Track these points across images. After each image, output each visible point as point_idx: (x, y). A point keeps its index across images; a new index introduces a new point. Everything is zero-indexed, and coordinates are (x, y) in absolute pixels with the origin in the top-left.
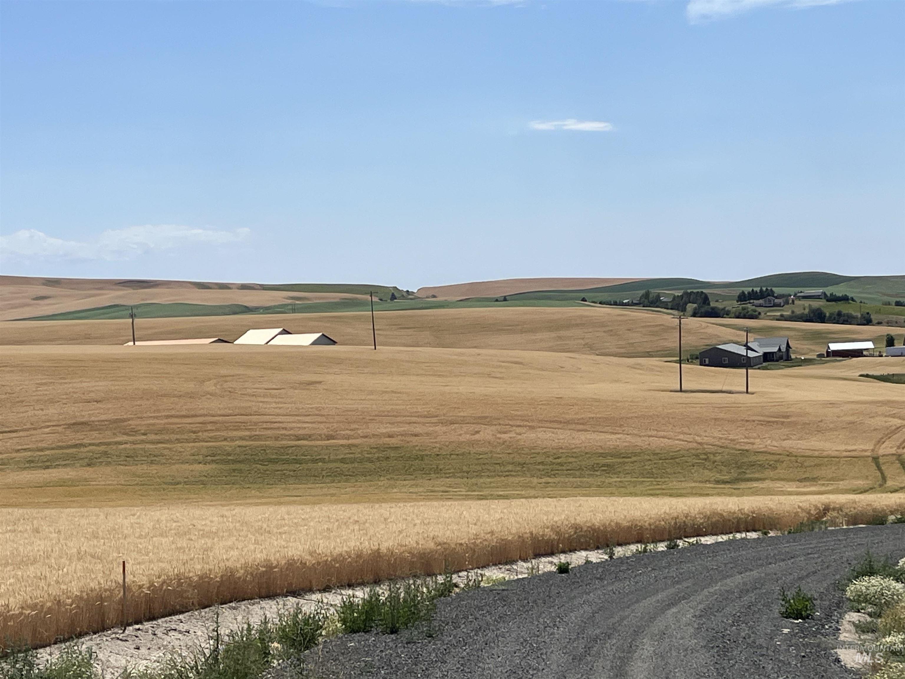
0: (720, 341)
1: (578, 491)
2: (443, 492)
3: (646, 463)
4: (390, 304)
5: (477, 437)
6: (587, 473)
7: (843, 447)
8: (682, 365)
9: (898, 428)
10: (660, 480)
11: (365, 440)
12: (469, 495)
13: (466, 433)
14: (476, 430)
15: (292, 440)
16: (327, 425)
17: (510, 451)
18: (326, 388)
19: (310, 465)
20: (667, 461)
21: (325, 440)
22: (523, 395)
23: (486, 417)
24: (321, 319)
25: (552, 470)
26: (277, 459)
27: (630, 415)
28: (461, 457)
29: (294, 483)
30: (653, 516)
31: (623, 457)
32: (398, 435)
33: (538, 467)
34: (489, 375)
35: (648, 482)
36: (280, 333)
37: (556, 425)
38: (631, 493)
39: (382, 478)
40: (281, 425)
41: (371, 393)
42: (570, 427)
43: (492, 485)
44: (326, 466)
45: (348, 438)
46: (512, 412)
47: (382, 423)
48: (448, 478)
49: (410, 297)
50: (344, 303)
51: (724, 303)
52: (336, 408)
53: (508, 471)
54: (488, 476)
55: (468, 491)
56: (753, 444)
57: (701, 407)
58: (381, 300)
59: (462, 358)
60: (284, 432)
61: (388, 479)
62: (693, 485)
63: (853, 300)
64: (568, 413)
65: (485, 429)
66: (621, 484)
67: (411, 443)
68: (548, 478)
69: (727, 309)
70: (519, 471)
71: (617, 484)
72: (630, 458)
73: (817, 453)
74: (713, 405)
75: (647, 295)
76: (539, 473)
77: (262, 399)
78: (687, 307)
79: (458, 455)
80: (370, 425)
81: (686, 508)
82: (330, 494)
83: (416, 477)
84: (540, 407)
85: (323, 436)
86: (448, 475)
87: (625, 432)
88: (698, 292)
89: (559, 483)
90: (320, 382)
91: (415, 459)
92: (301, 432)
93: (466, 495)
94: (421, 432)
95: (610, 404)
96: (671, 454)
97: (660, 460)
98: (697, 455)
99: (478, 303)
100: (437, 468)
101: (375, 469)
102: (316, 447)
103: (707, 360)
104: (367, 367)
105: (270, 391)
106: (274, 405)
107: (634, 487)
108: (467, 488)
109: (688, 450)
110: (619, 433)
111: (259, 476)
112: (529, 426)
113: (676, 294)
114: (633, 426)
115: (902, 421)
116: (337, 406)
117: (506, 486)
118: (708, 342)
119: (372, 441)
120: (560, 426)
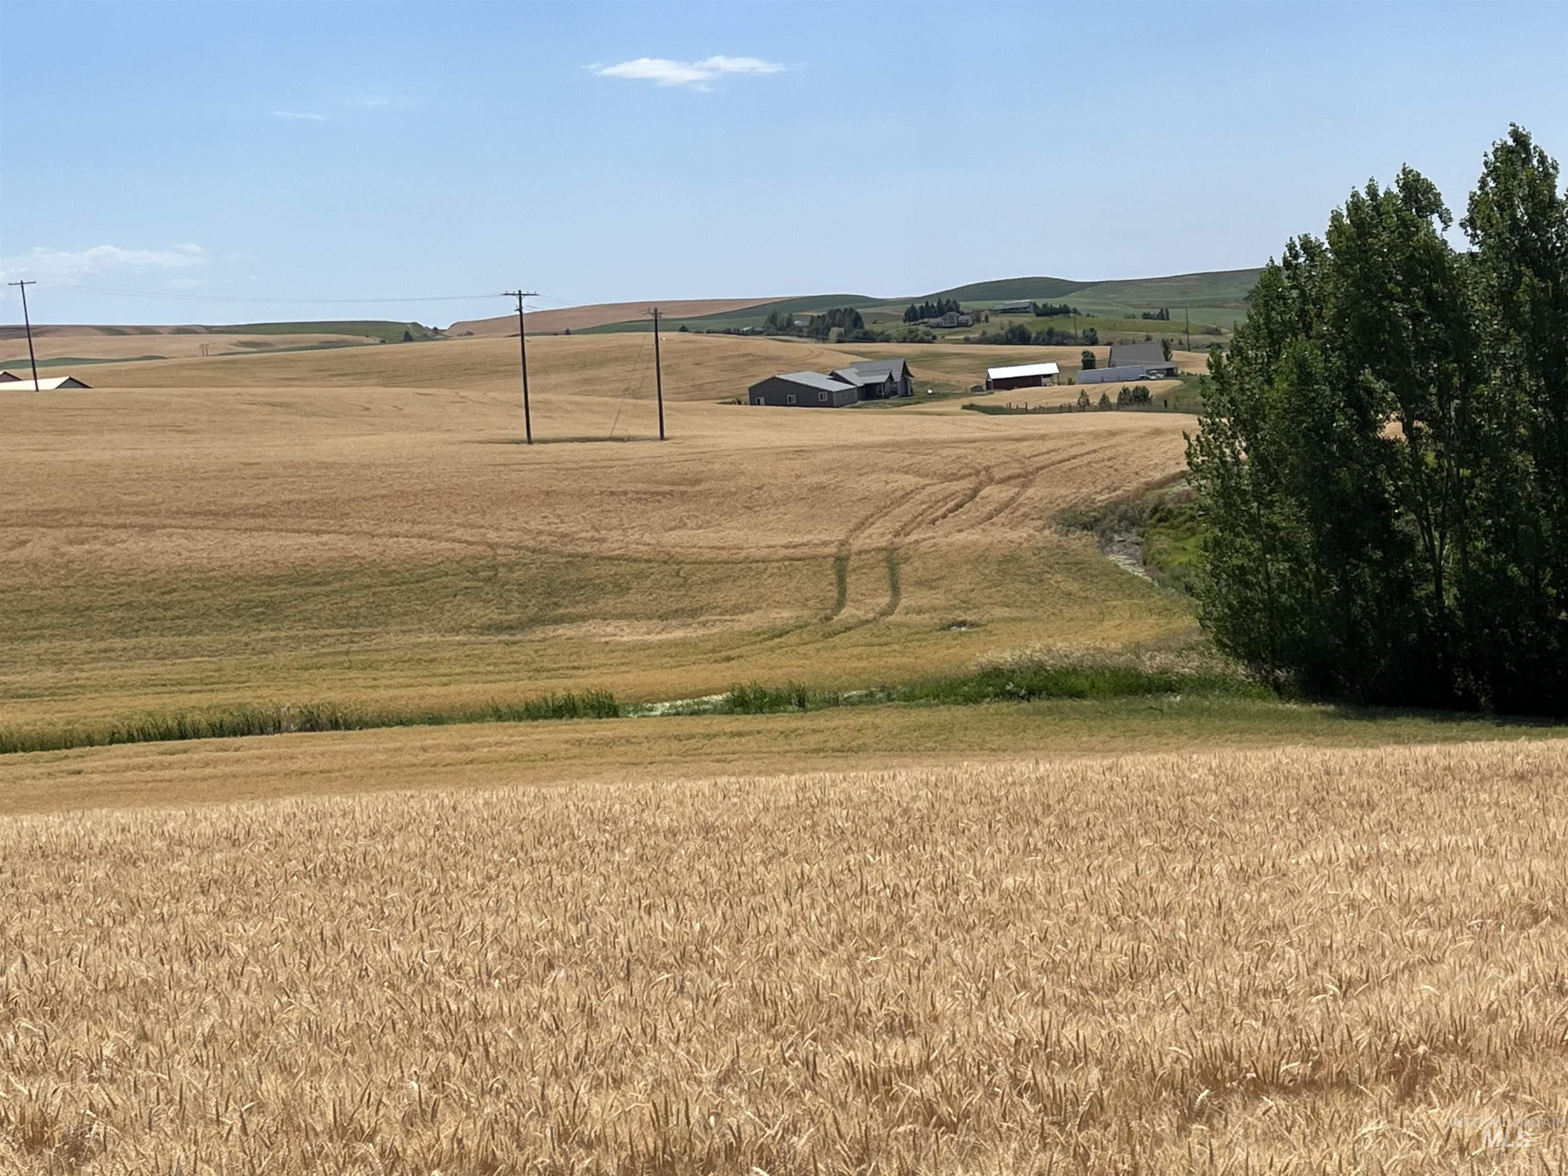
3: (357, 594)
5: (15, 554)
6: (215, 622)
7: (781, 540)
9: (908, 494)
10: (363, 630)
14: (22, 538)
17: (71, 582)
20: (404, 587)
23: (57, 511)
25: (138, 621)
31: (314, 584)
42: (232, 523)
51: (885, 324)
56: (604, 540)
62: (430, 638)
63: (1075, 311)
64: (242, 495)
65: (43, 535)
69: (887, 332)
72: (328, 583)
73: (724, 555)
75: (773, 318)
78: (831, 330)
84: (191, 484)
87: (343, 529)
88: (846, 311)
95: (347, 472)
96: (420, 571)
97: (390, 585)
98: (474, 572)
103: (762, 399)
109: (459, 562)
110: (329, 533)
112: (141, 526)
113: (820, 315)
114: (369, 514)
115: (917, 479)
120: (210, 523)
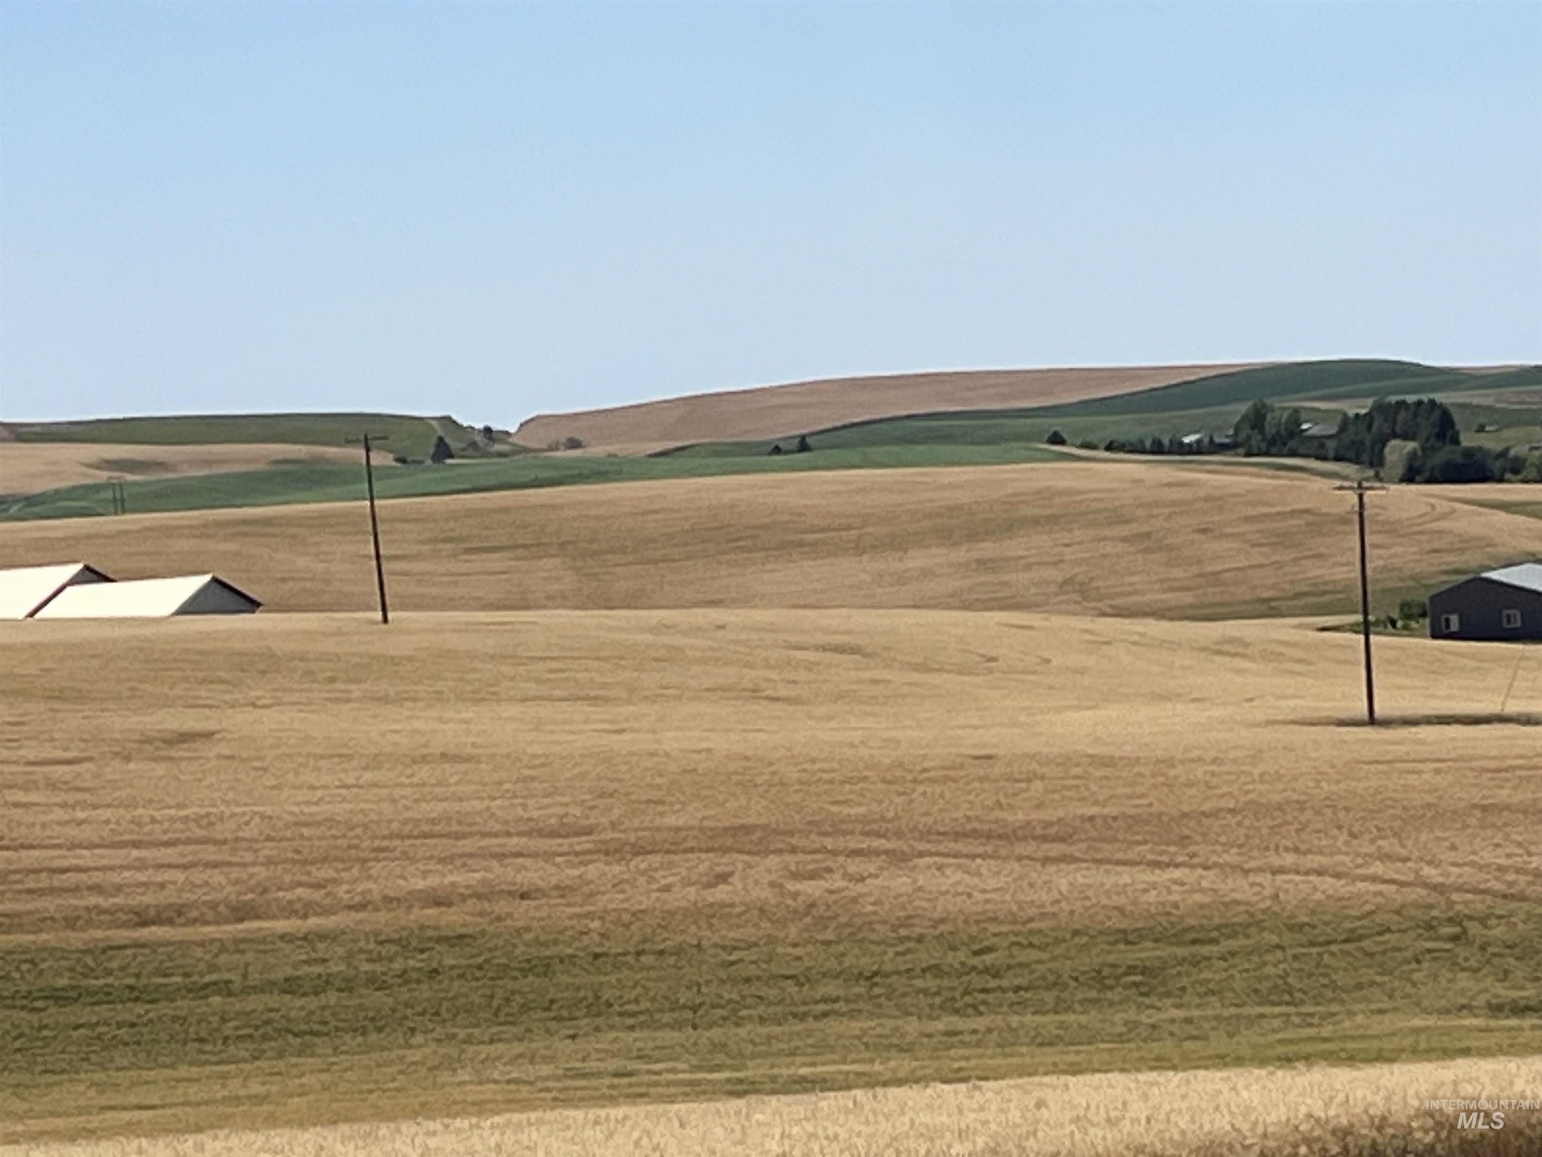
0: (1492, 557)
1: (1049, 1055)
2: (617, 1075)
3: (1269, 957)
4: (431, 474)
5: (721, 893)
6: (1080, 995)
8: (1373, 638)
10: (1312, 1009)
11: (361, 915)
12: (698, 1083)
13: (687, 882)
14: (719, 869)
15: (123, 925)
16: (235, 873)
17: (829, 935)
18: (226, 752)
19: (183, 1005)
20: (1334, 948)
21: (227, 921)
22: (864, 752)
23: (748, 829)
24: (204, 531)
25: (966, 993)
26: (74, 988)
27: (1207, 807)
28: (672, 960)
29: (133, 1066)
30: (1271, 1129)
31: (1194, 942)
32: (464, 898)
33: (919, 983)
34: (755, 693)
35: (1275, 1017)
36: (75, 581)
37: (974, 847)
38: (1221, 1057)
39: (419, 1039)
40: (83, 877)
41: (375, 762)
42: (1021, 849)
43: (776, 1046)
44: (236, 1005)
45: (307, 910)
46: (834, 809)
47: (412, 860)
48: (632, 1028)
49: (498, 447)
50: (286, 474)
51: (1507, 433)
52: (263, 816)
53: (825, 1000)
54: (762, 1020)
55: (698, 1068)
57: (1438, 772)
58: (402, 460)
59: (666, 639)
60: (94, 900)
61: (438, 1041)
62: (1417, 1022)
64: (1011, 807)
65: (748, 865)
66: (1191, 1030)
67: (509, 922)
68: (955, 1019)
69: (1512, 453)
70: (859, 996)
71: (1175, 1028)
72: (1213, 941)
74: (1475, 764)
75: (1257, 419)
76: (923, 1001)
77: (21, 797)
78: (1387, 450)
79: (661, 953)
80: (376, 868)
81: (1379, 1099)
82: (249, 1097)
83: (529, 1030)
84: (920, 789)
85: (222, 908)
86: (630, 1021)
87: (1196, 861)
88: (1420, 403)
89: (989, 1030)
90: (207, 735)
91: (524, 972)
92: (149, 899)
93: (691, 1083)
94: (541, 883)
95: (1147, 771)
96: (1347, 925)
97: (1312, 944)
98: (1429, 927)
99: (719, 461)
100: (597, 998)
101: (394, 1010)
102: (202, 944)
103: (1454, 619)
104: (358, 681)
105: (46, 769)
106: (59, 814)
107: (1231, 1035)
108: (694, 1061)
109: (1398, 912)
110: (1177, 866)
111: (18, 1044)
112: (887, 852)
113: (1351, 413)
114: (1223, 839)
116: (268, 810)
117: (823, 1048)
118: (1455, 560)
119: (382, 918)
120: (989, 849)
